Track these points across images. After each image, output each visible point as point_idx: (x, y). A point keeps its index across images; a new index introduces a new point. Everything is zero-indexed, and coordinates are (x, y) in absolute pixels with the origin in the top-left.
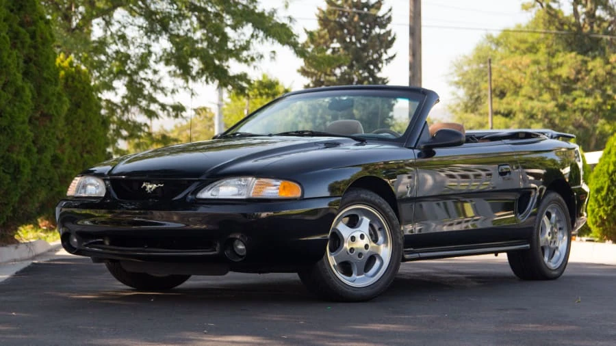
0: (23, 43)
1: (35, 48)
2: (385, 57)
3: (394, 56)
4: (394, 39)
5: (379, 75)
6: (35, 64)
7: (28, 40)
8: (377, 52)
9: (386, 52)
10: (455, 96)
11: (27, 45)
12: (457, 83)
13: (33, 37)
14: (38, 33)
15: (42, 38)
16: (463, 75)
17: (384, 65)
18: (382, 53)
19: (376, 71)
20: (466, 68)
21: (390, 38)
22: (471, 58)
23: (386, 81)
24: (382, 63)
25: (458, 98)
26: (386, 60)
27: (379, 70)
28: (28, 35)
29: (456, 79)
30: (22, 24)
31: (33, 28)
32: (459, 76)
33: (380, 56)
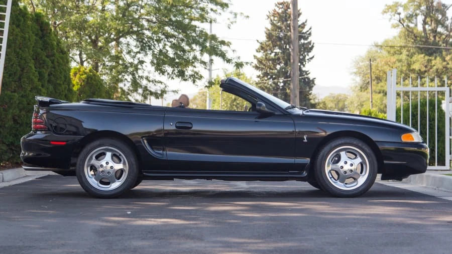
0: (47, 66)
1: (54, 68)
2: (307, 57)
3: (313, 57)
4: (313, 47)
5: (304, 69)
6: (54, 76)
7: (50, 64)
8: (302, 55)
9: (308, 55)
10: (355, 82)
11: (49, 67)
12: (355, 73)
13: (53, 62)
14: (56, 60)
15: (58, 62)
16: (359, 68)
17: (307, 62)
18: (305, 55)
19: (302, 66)
20: (361, 64)
21: (310, 46)
22: (364, 57)
23: (308, 73)
24: (305, 61)
25: (356, 82)
26: (308, 59)
27: (304, 66)
28: (50, 62)
29: (355, 70)
30: (47, 56)
31: (53, 58)
32: (357, 69)
33: (304, 57)
